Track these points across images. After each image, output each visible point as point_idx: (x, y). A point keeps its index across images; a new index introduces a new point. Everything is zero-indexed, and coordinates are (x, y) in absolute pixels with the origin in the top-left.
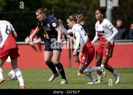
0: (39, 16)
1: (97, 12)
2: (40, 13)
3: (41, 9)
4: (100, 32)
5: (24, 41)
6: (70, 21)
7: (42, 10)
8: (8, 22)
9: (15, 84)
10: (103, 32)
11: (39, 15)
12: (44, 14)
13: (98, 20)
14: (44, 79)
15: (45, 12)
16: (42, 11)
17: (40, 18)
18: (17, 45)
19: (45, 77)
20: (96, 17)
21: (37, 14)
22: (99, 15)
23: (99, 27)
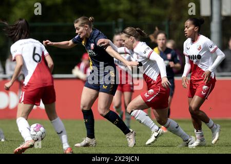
0: (80, 30)
1: (188, 22)
2: (82, 25)
3: (83, 17)
4: (194, 57)
5: (71, 73)
6: (127, 36)
7: (84, 19)
8: (38, 41)
9: (55, 146)
10: (199, 57)
11: (80, 27)
12: (88, 26)
13: (189, 37)
14: (105, 138)
15: (89, 23)
16: (84, 21)
17: (81, 33)
18: (53, 79)
19: (106, 134)
20: (186, 32)
21: (76, 25)
22: (191, 28)
23: (191, 48)
